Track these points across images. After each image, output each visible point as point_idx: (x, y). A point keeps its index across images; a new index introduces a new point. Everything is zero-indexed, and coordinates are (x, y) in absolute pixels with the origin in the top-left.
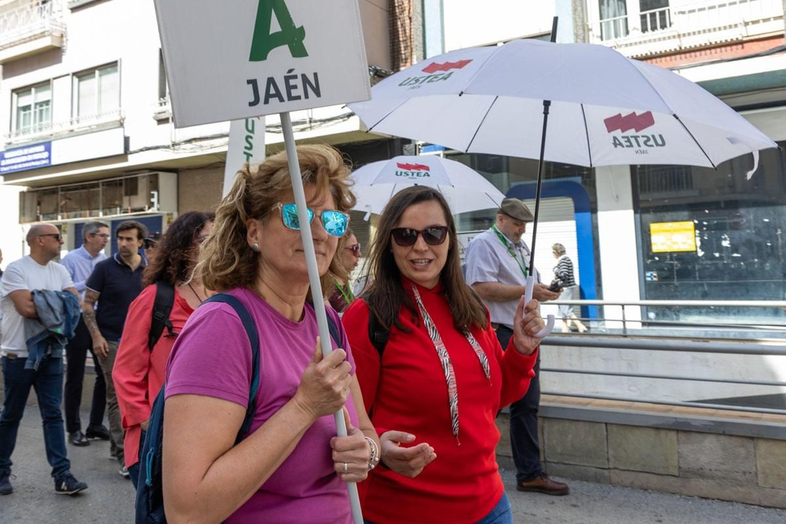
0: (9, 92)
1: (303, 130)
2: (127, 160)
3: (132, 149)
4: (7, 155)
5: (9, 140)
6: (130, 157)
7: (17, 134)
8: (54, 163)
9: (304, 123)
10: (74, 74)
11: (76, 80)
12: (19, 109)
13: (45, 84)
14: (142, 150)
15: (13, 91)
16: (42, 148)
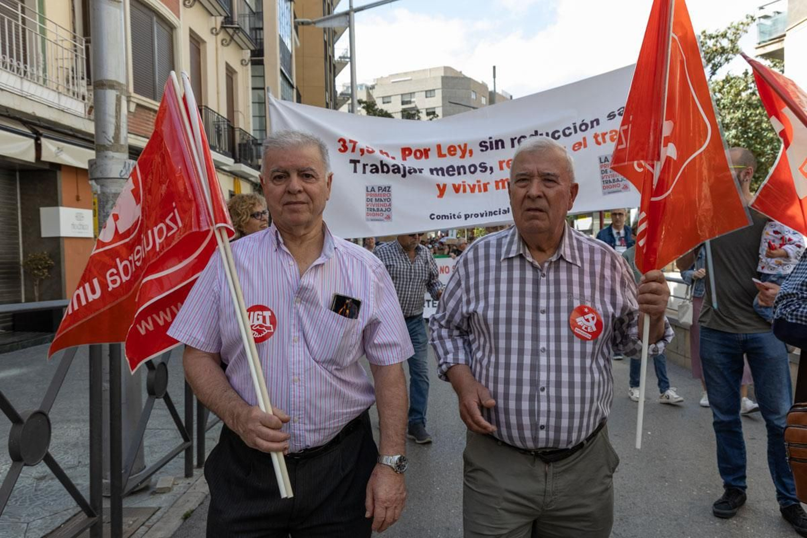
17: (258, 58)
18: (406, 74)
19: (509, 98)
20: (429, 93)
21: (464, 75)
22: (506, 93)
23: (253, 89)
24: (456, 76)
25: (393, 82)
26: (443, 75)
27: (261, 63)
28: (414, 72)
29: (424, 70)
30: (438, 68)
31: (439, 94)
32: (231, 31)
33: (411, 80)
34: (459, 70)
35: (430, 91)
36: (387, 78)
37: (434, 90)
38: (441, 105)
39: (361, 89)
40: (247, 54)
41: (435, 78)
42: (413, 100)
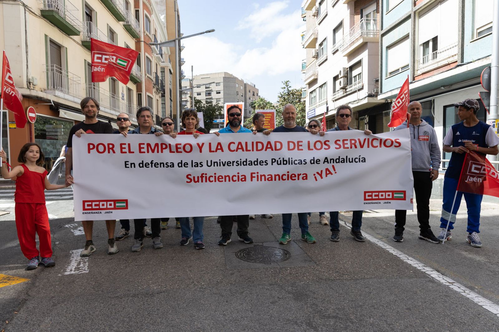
0: (309, 93)
1: (357, 103)
2: (328, 114)
3: (329, 110)
4: (309, 113)
5: (310, 108)
6: (329, 113)
7: (312, 106)
8: (316, 115)
9: (356, 101)
10: (320, 87)
11: (320, 88)
12: (312, 98)
13: (315, 90)
14: (330, 111)
15: (310, 93)
16: (313, 111)
17: (163, 96)
18: (207, 74)
19: (253, 86)
20: (217, 84)
21: (233, 76)
22: (252, 84)
23: (162, 104)
24: (229, 77)
25: (202, 78)
26: (224, 76)
27: (164, 96)
28: (211, 74)
29: (216, 73)
30: (221, 73)
31: (222, 84)
32: (159, 91)
33: (209, 77)
34: (231, 74)
35: (218, 83)
36: (199, 76)
37: (220, 83)
38: (223, 89)
39: (187, 80)
40: (160, 95)
41: (220, 77)
42: (210, 87)
